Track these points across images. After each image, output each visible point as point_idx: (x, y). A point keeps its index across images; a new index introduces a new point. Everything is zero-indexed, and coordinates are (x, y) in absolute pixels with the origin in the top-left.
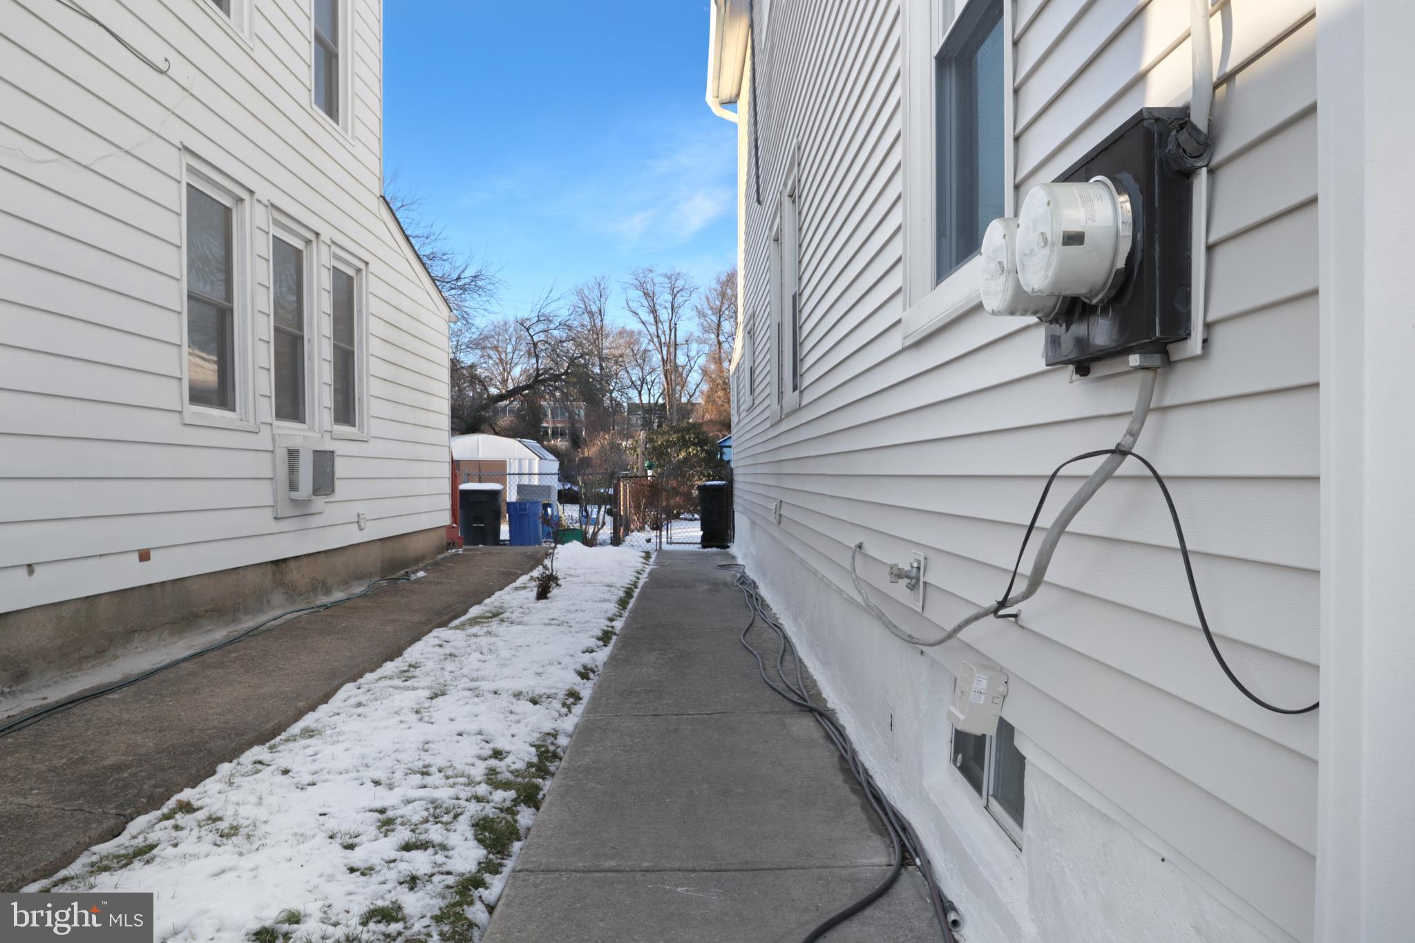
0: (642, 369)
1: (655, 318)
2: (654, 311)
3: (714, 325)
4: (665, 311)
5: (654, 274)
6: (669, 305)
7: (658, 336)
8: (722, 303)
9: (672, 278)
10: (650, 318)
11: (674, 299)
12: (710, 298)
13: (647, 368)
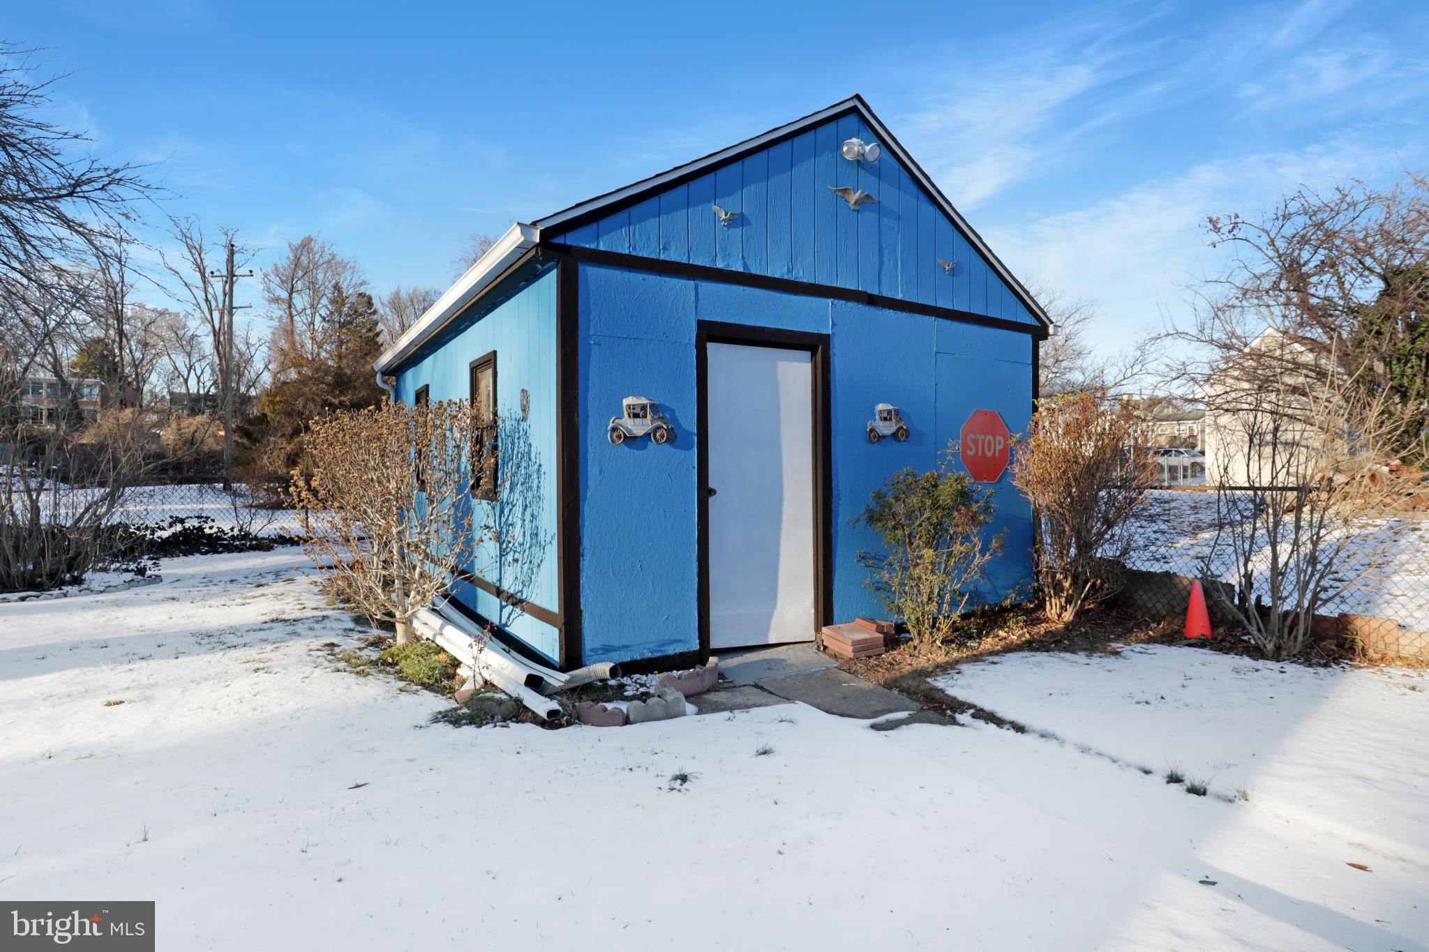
1: (204, 278)
2: (201, 270)
3: (284, 295)
4: (217, 272)
8: (294, 273)
10: (196, 280)
12: (280, 265)
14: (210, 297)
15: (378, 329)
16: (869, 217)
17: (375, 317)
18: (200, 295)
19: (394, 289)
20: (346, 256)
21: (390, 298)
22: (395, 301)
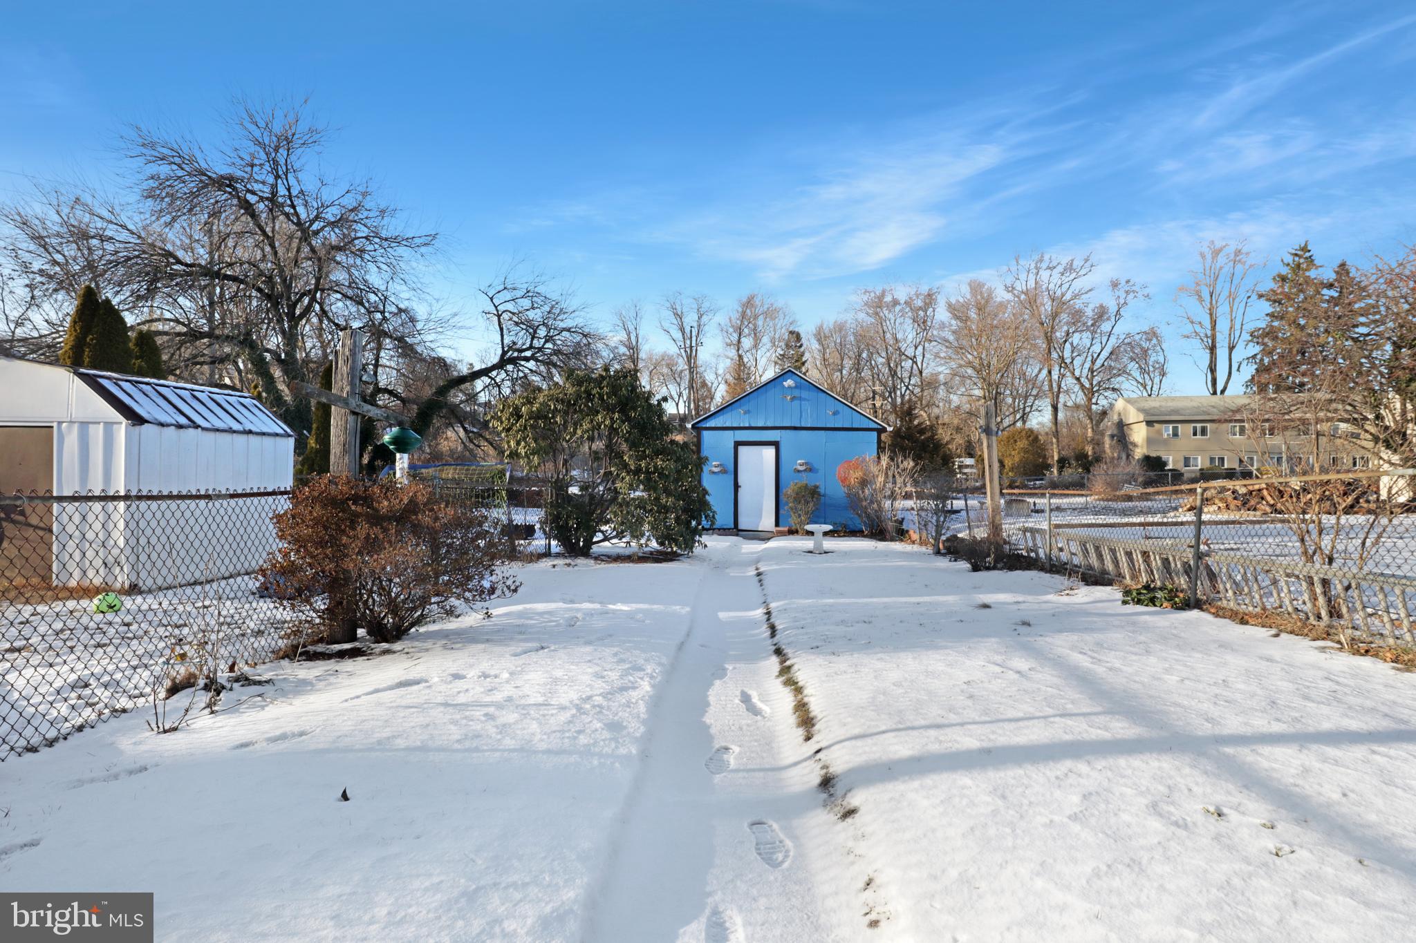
1: (684, 334)
2: (682, 329)
3: (735, 340)
5: (683, 296)
6: (695, 324)
8: (742, 323)
9: (699, 302)
10: (679, 335)
11: (700, 318)
12: (732, 318)
15: (804, 359)
16: (796, 403)
17: (802, 349)
19: (819, 323)
20: (780, 303)
21: (814, 332)
22: (819, 334)
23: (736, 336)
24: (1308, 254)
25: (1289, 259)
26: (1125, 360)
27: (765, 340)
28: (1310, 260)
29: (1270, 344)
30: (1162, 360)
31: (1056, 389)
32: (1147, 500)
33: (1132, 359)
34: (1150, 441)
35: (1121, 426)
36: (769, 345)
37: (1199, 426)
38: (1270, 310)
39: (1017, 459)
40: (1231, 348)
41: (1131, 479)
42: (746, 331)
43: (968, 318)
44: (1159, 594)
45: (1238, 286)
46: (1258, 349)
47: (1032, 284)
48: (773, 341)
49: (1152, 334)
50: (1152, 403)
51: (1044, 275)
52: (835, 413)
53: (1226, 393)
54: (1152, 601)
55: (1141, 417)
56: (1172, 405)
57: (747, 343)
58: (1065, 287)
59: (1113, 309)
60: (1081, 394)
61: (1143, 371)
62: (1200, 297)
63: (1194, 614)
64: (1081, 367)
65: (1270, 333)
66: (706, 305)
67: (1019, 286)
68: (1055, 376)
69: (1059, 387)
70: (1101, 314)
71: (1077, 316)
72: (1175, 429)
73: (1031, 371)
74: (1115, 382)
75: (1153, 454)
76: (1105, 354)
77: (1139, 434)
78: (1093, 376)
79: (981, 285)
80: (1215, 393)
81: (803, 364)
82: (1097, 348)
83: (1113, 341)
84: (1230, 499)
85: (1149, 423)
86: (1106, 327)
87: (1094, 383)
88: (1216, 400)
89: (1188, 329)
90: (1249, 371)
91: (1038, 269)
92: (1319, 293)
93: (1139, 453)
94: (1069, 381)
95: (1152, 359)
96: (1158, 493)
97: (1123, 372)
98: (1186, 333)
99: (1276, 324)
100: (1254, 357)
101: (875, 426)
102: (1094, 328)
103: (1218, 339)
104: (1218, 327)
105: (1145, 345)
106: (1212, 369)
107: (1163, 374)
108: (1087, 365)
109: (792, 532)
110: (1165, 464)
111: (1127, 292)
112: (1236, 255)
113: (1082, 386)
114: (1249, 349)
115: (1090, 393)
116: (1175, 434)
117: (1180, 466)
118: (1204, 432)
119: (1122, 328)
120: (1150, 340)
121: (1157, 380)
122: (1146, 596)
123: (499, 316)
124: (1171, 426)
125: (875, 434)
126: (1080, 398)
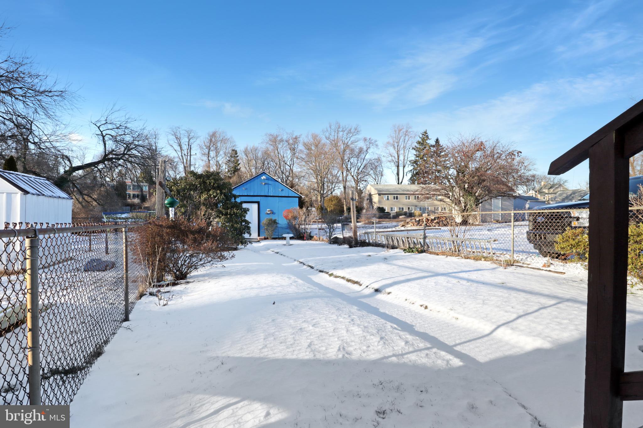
0: (175, 172)
1: (181, 148)
2: (180, 146)
3: (207, 152)
4: (185, 146)
5: (180, 129)
6: (187, 143)
7: (182, 156)
8: (210, 144)
9: (189, 133)
10: (178, 148)
11: (189, 141)
12: (205, 142)
13: (177, 172)
14: (183, 155)
15: (239, 162)
16: (267, 186)
17: (238, 158)
18: (180, 154)
19: (246, 146)
20: (228, 136)
21: (244, 150)
22: (246, 151)
23: (207, 150)
24: (427, 135)
25: (421, 136)
26: (369, 169)
27: (221, 153)
28: (427, 137)
29: (416, 166)
30: (381, 170)
31: (345, 180)
32: (380, 224)
33: (372, 169)
34: (380, 202)
35: (370, 195)
36: (223, 155)
37: (395, 196)
38: (415, 154)
39: (332, 208)
40: (404, 167)
41: (374, 216)
42: (212, 148)
43: (311, 149)
44: (414, 250)
45: (406, 144)
46: (412, 167)
47: (336, 137)
48: (225, 154)
49: (379, 160)
50: (379, 187)
51: (341, 133)
52: (282, 190)
53: (402, 183)
54: (413, 251)
55: (376, 192)
56: (387, 188)
57: (212, 154)
58: (348, 139)
59: (365, 148)
60: (353, 182)
61: (375, 174)
62: (394, 146)
63: (424, 254)
64: (354, 171)
65: (415, 162)
66: (192, 134)
67: (332, 138)
68: (345, 175)
69: (346, 179)
70: (361, 150)
71: (352, 150)
72: (388, 197)
73: (335, 172)
74: (365, 178)
75: (381, 206)
76: (362, 167)
77: (376, 198)
78: (358, 175)
79: (316, 136)
80: (399, 183)
81: (239, 164)
82: (359, 164)
83: (365, 162)
84: (414, 222)
85: (379, 194)
86: (362, 156)
87: (359, 178)
88: (400, 186)
89: (390, 158)
90: (410, 175)
91: (338, 131)
92: (430, 149)
93: (375, 206)
94: (350, 177)
95: (379, 169)
96: (383, 221)
97: (368, 174)
98: (390, 160)
99: (417, 158)
100: (411, 171)
101: (298, 196)
102: (358, 157)
103: (400, 163)
104: (400, 159)
105: (376, 164)
106: (398, 174)
107: (382, 175)
108: (356, 171)
109: (266, 239)
110: (385, 210)
111: (370, 143)
112: (406, 132)
113: (354, 178)
114: (409, 168)
115: (357, 182)
116: (388, 199)
117: (389, 211)
118: (397, 198)
119: (368, 157)
120: (378, 162)
121: (380, 178)
122: (410, 250)
123: (103, 137)
124: (386, 196)
125: (297, 199)
126: (353, 184)
